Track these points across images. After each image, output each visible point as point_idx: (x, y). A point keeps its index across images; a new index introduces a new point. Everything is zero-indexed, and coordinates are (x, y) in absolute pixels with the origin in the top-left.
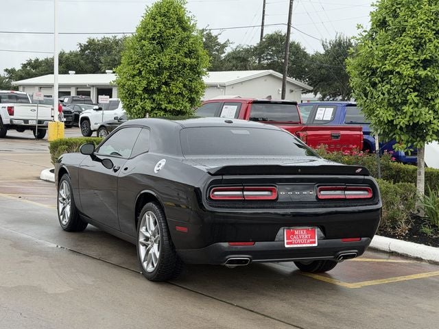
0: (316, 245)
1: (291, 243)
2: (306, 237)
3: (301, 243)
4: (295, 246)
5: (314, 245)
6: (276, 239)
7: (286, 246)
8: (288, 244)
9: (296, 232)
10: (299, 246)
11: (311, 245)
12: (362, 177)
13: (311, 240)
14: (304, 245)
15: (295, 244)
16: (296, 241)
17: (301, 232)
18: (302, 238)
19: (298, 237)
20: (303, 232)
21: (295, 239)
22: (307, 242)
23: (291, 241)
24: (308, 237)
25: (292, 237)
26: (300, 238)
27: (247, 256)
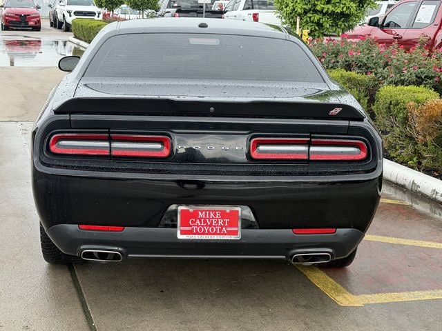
0: (238, 237)
1: (190, 232)
2: (220, 223)
3: (209, 233)
4: (197, 237)
5: (234, 238)
7: (180, 236)
8: (183, 233)
9: (201, 215)
10: (204, 237)
11: (228, 238)
12: (345, 123)
13: (229, 229)
14: (215, 237)
15: (197, 233)
16: (200, 230)
17: (212, 215)
18: (211, 225)
19: (205, 222)
20: (215, 215)
21: (198, 226)
22: (221, 230)
23: (189, 228)
24: (224, 223)
25: (192, 222)
26: (207, 225)
27: (116, 248)
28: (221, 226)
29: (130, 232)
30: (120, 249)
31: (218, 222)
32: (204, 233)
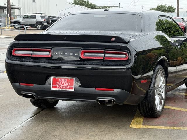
0: (73, 90)
1: (56, 87)
3: (63, 88)
4: (58, 89)
5: (72, 90)
6: (46, 84)
7: (52, 89)
8: (53, 87)
9: (60, 80)
10: (61, 89)
11: (69, 90)
13: (70, 86)
14: (65, 90)
15: (58, 88)
16: (60, 86)
17: (64, 80)
18: (64, 85)
19: (61, 83)
20: (65, 80)
21: (59, 85)
22: (67, 87)
23: (56, 86)
24: (68, 84)
25: (57, 83)
26: (62, 84)
27: (32, 93)
28: (67, 85)
29: (36, 86)
30: (34, 94)
31: (66, 84)
32: (61, 88)
